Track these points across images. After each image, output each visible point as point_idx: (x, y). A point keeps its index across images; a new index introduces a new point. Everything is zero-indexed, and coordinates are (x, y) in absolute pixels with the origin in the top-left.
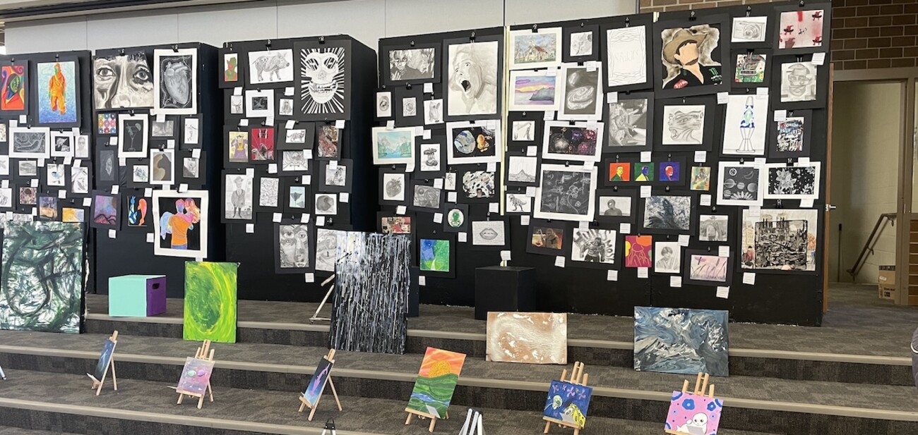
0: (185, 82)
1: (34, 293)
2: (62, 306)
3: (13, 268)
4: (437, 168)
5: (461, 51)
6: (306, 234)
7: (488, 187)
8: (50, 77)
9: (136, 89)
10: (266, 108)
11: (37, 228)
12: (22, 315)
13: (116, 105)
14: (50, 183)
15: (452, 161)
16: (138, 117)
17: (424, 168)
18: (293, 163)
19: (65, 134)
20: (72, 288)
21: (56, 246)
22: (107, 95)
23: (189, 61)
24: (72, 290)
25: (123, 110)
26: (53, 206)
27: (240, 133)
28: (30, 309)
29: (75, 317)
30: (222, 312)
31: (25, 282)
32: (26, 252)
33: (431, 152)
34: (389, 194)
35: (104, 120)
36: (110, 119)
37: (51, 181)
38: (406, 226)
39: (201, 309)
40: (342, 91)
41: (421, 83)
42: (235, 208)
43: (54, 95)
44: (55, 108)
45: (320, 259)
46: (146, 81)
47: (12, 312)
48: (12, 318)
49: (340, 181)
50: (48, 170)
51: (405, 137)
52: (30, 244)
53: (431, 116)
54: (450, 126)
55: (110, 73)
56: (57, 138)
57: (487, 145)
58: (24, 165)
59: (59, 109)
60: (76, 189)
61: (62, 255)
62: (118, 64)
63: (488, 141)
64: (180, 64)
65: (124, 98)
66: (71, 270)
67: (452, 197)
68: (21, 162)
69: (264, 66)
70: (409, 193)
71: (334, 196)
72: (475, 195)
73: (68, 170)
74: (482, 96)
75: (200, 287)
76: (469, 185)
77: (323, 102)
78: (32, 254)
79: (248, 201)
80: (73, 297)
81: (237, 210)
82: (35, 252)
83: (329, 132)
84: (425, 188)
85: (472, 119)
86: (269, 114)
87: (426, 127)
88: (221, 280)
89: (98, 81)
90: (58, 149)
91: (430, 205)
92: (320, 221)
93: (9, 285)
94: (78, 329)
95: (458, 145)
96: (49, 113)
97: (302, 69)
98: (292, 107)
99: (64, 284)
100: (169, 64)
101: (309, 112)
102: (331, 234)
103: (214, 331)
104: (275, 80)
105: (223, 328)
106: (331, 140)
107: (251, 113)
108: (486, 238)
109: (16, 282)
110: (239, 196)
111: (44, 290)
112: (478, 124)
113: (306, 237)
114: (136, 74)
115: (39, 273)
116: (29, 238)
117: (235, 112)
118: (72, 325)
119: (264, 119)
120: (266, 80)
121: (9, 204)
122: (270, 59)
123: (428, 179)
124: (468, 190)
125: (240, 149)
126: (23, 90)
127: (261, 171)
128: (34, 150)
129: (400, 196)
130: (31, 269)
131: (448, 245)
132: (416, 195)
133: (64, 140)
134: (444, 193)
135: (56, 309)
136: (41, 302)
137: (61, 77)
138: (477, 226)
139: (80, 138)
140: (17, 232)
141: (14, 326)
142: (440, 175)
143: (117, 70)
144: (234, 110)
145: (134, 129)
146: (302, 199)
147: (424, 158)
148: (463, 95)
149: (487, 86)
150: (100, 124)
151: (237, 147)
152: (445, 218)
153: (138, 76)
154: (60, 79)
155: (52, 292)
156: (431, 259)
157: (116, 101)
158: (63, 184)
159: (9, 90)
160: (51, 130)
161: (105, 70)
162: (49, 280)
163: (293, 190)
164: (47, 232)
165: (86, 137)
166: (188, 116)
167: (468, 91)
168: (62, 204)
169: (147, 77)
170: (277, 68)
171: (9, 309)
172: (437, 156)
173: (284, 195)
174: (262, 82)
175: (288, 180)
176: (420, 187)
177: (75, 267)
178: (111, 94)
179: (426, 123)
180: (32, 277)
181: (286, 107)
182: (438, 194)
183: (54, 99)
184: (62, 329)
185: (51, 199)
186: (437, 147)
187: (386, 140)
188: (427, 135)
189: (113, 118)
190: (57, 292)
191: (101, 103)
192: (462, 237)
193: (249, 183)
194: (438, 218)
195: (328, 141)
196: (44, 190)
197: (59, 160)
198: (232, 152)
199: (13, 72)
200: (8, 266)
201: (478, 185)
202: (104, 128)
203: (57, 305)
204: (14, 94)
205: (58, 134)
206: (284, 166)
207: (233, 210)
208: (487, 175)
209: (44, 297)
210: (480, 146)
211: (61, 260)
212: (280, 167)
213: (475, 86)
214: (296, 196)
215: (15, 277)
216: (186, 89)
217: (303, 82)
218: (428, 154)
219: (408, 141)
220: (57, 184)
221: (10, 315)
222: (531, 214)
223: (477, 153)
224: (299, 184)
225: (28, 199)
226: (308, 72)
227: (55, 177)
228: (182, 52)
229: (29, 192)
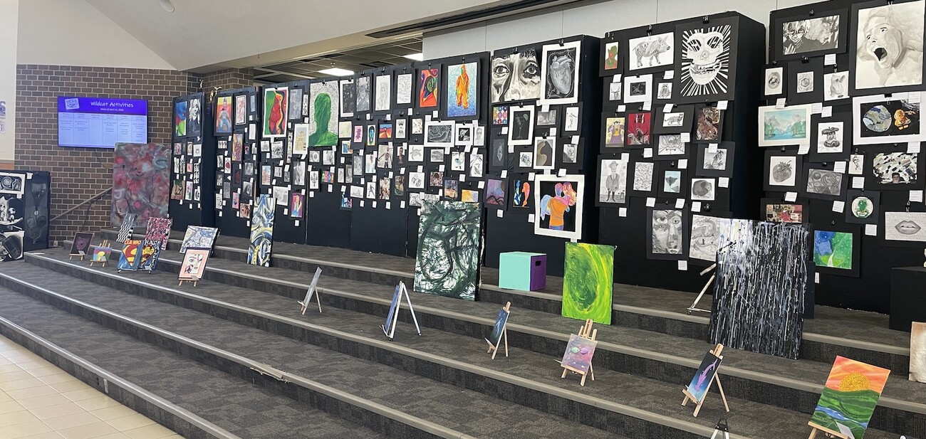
0: (568, 74)
1: (441, 262)
2: (462, 276)
3: (426, 240)
4: (840, 149)
5: (874, 16)
6: (680, 219)
7: (909, 172)
8: (457, 77)
9: (525, 83)
10: (644, 93)
11: (446, 207)
12: (431, 281)
13: (507, 99)
14: (453, 168)
15: (858, 140)
16: (526, 108)
17: (821, 149)
18: (668, 147)
19: (467, 126)
20: (471, 260)
21: (459, 223)
22: (501, 90)
23: (573, 51)
24: (470, 262)
25: (514, 103)
26: (455, 188)
27: (617, 119)
28: (437, 276)
29: (472, 286)
30: (598, 293)
31: (435, 252)
32: (436, 227)
33: (832, 132)
34: (776, 179)
35: (498, 112)
36: (503, 111)
37: (455, 166)
38: (797, 215)
39: (579, 288)
40: (727, 70)
41: (821, 55)
42: (609, 192)
43: (460, 92)
44: (460, 104)
45: (694, 246)
46: (534, 75)
47: (424, 278)
48: (424, 283)
49: (719, 164)
50: (453, 157)
51: (798, 116)
52: (440, 221)
53: (833, 91)
54: (857, 102)
55: (504, 70)
56: (460, 129)
57: (908, 121)
58: (434, 153)
59: (463, 104)
60: (473, 174)
61: (463, 231)
62: (512, 61)
63: (910, 117)
64: (565, 57)
65: (515, 92)
66: (470, 244)
67: (858, 183)
68: (432, 151)
69: (645, 51)
70: (802, 178)
71: (712, 181)
72: (891, 180)
73: (468, 156)
74: (903, 64)
75: (578, 267)
76: (882, 169)
77: (704, 84)
78: (441, 229)
79: (622, 186)
80: (470, 268)
81: (611, 194)
82: (444, 227)
83: (710, 114)
84: (823, 173)
85: (888, 92)
86: (646, 100)
87: (826, 104)
88: (599, 262)
89: (495, 78)
90: (461, 139)
91: (829, 191)
92: (696, 207)
93: (423, 255)
94: (473, 296)
95: (867, 122)
96: (455, 108)
97: (683, 51)
98: (670, 91)
99: (464, 256)
100: (555, 58)
101: (689, 95)
102: (708, 221)
103: (591, 311)
104: (655, 64)
105: (599, 310)
106: (711, 122)
107: (629, 99)
108: (904, 232)
109: (428, 252)
110: (614, 180)
111: (449, 260)
112: (896, 97)
113: (680, 223)
114: (526, 69)
115: (445, 246)
116: (440, 215)
117: (613, 99)
118: (469, 293)
119: (642, 104)
120: (646, 65)
121: (422, 186)
122: (650, 44)
123: (827, 162)
124: (881, 175)
125: (617, 134)
126: (436, 89)
127: (636, 156)
128: (443, 140)
129: (791, 182)
130: (440, 242)
131: (851, 238)
132: (810, 180)
133: (465, 131)
134: (848, 178)
135: (457, 277)
136: (446, 270)
137: (466, 77)
138: (892, 218)
139: (478, 129)
140: (431, 210)
141: (425, 289)
142: (844, 157)
143: (511, 67)
144: (612, 97)
145: (522, 119)
146: (677, 183)
147: (822, 138)
148: (877, 64)
149: (909, 53)
150: (495, 116)
151: (613, 133)
152: (848, 207)
153: (528, 71)
154: (464, 78)
155: (454, 262)
156: (827, 254)
157: (509, 95)
158: (463, 169)
159: (426, 89)
160: (456, 123)
161: (500, 68)
162: (453, 252)
163: (668, 174)
164: (453, 211)
165: (483, 128)
166: (570, 105)
167: (883, 60)
168: (462, 187)
169: (535, 71)
170: (657, 53)
171: (422, 275)
172: (839, 136)
173: (658, 180)
174: (641, 67)
175: (663, 164)
176: (816, 171)
177: (473, 242)
178: (504, 89)
179: (826, 99)
180: (440, 249)
181: (664, 90)
182: (839, 179)
183: (459, 96)
184: (461, 295)
185: (453, 182)
186: (840, 125)
187: (775, 120)
188: (827, 112)
189: (505, 111)
190: (458, 263)
191: (496, 98)
192: (871, 230)
193: (624, 168)
194: (838, 207)
195: (708, 123)
196: (449, 174)
197: (461, 149)
198: (608, 138)
199: (429, 75)
200: (423, 238)
201: (893, 170)
202: (497, 119)
203: (459, 274)
204: (430, 93)
205: (461, 126)
206: (659, 150)
207: (607, 194)
208: (907, 157)
209: (448, 267)
210: (898, 123)
211: (463, 235)
212: (655, 151)
213: (893, 54)
214: (671, 181)
215: (428, 247)
216: (568, 80)
217: (683, 64)
218: (827, 133)
219: (803, 120)
220: (458, 169)
221: (423, 280)
223: (894, 131)
224: (675, 168)
225: (436, 182)
226: (690, 54)
227: (457, 164)
228: (568, 46)
229: (437, 176)
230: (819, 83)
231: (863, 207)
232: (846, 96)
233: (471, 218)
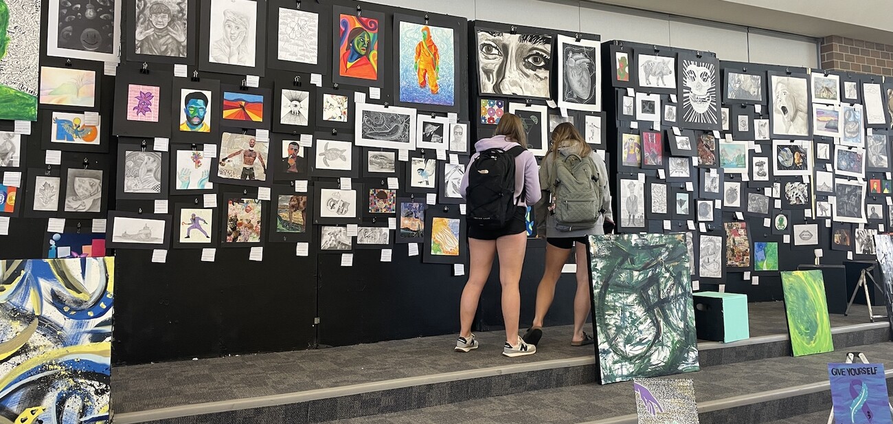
0: (586, 76)
1: (641, 327)
2: (676, 339)
3: (609, 298)
4: (766, 178)
5: (780, 82)
6: (691, 241)
7: (804, 195)
8: (416, 43)
9: (528, 76)
10: (653, 112)
11: (633, 243)
12: (630, 359)
13: (507, 90)
14: (414, 183)
15: (777, 172)
16: (534, 108)
17: (756, 178)
18: (678, 169)
19: (438, 120)
20: (685, 314)
21: (660, 264)
22: (494, 76)
23: (591, 53)
24: (684, 317)
25: (516, 99)
26: (418, 214)
27: (632, 136)
28: (639, 350)
29: (693, 351)
30: (819, 322)
31: (628, 314)
32: (623, 275)
33: (760, 164)
34: (728, 201)
35: (488, 107)
36: (496, 107)
37: (416, 181)
38: (742, 230)
39: (802, 320)
40: (715, 104)
41: (753, 103)
42: (630, 216)
43: (422, 67)
44: (423, 84)
45: (703, 266)
46: (540, 68)
47: (616, 358)
48: (618, 366)
49: (715, 188)
50: (413, 166)
51: (740, 150)
52: (627, 264)
53: (760, 133)
54: (776, 143)
55: (495, 51)
56: (425, 124)
57: (801, 161)
58: (376, 157)
59: (429, 86)
60: (451, 192)
61: (667, 275)
62: (505, 42)
63: (802, 158)
64: (581, 56)
65: (515, 84)
66: (680, 292)
67: (778, 204)
68: (371, 153)
69: (651, 70)
70: (744, 200)
71: (710, 203)
72: (795, 202)
73: (440, 167)
74: (796, 120)
75: (798, 298)
76: (790, 194)
77: (701, 113)
78: (632, 276)
79: (641, 208)
80: (687, 326)
81: (632, 217)
82: (636, 273)
83: (707, 141)
84: (757, 196)
85: (792, 138)
86: (655, 118)
87: (757, 142)
89: (483, 60)
90: (427, 138)
91: (760, 211)
92: (703, 228)
93: (608, 321)
94: (697, 364)
95: (781, 159)
96: (415, 90)
97: (684, 79)
98: (675, 114)
99: (675, 311)
100: (571, 54)
101: (690, 121)
102: (710, 240)
103: (816, 342)
104: (661, 86)
105: (823, 338)
106: (709, 149)
107: (641, 116)
108: (804, 239)
109: (616, 316)
110: (632, 202)
111: (653, 321)
112: (797, 143)
113: (692, 244)
114: (528, 57)
115: (643, 301)
116: (626, 256)
117: (626, 114)
118: (690, 361)
119: (652, 123)
120: (654, 85)
122: (656, 64)
123: (758, 188)
124: (790, 198)
125: (632, 152)
126: (375, 52)
127: (652, 179)
128: (393, 137)
129: (737, 204)
130: (632, 297)
131: (777, 246)
132: (749, 202)
133: (435, 128)
134: (772, 200)
135: (669, 344)
136: (651, 338)
137: (431, 45)
138: (798, 229)
139: (456, 127)
140: (609, 249)
141: (622, 376)
142: (769, 184)
143: (505, 49)
144: (625, 112)
145: (529, 122)
146: (686, 205)
147: (756, 169)
148: (783, 117)
149: (799, 113)
150: (483, 111)
151: (629, 150)
152: (773, 223)
153: (530, 60)
154: (429, 47)
155: (662, 323)
156: (763, 260)
157: (506, 87)
158: (432, 185)
159: (351, 47)
160: (418, 112)
161: (489, 48)
162: (656, 308)
163: (680, 196)
164: (647, 248)
165: (464, 126)
166: (590, 113)
167: (786, 115)
169: (543, 63)
170: (662, 75)
171: (612, 354)
172: (766, 168)
173: (671, 202)
174: (649, 86)
175: (674, 187)
176: (753, 195)
177: (684, 288)
178: (498, 76)
179: (756, 139)
180: (636, 307)
181: (670, 113)
182: (767, 201)
183: (422, 73)
184: (680, 368)
185: (416, 205)
186: (765, 160)
187: (725, 151)
188: (758, 149)
189: (500, 107)
190: (668, 323)
191: (488, 87)
192: (787, 239)
193: (641, 189)
194: (767, 223)
195: (707, 149)
196: (408, 193)
197: (429, 154)
198: (625, 156)
199: (358, 25)
200: (602, 296)
201: (797, 194)
202: (487, 116)
203: (671, 338)
204: (360, 56)
205: (428, 118)
206: (671, 172)
207: (628, 217)
208: (803, 185)
209: (653, 331)
210: (796, 161)
211: (667, 281)
212: (667, 173)
213: (791, 112)
214: (682, 203)
215: (614, 309)
216: (587, 83)
217: (685, 91)
218: (758, 165)
219: (743, 154)
220: (424, 185)
221: (615, 363)
222: (831, 218)
223: (794, 167)
224: (683, 190)
225: (381, 206)
226: (689, 83)
227: (423, 175)
228: (584, 43)
229: (383, 197)
230: (751, 125)
231: (781, 222)
232: (768, 138)
233: (675, 255)
